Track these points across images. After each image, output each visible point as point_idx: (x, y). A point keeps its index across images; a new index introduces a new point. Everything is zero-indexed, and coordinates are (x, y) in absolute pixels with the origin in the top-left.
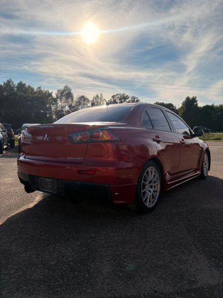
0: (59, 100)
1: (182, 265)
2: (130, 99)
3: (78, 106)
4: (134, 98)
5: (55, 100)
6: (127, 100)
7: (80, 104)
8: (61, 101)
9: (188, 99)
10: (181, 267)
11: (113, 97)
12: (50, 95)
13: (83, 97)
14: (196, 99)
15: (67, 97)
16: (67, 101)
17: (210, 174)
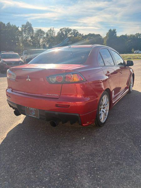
0: (24, 32)
1: (138, 175)
2: (72, 31)
3: (37, 36)
4: (75, 31)
5: (21, 33)
6: (71, 32)
7: (38, 35)
8: (25, 33)
9: (110, 31)
10: (138, 176)
11: (61, 30)
12: (17, 29)
13: (40, 30)
14: (116, 31)
15: (29, 30)
16: (29, 33)
17: (133, 88)
